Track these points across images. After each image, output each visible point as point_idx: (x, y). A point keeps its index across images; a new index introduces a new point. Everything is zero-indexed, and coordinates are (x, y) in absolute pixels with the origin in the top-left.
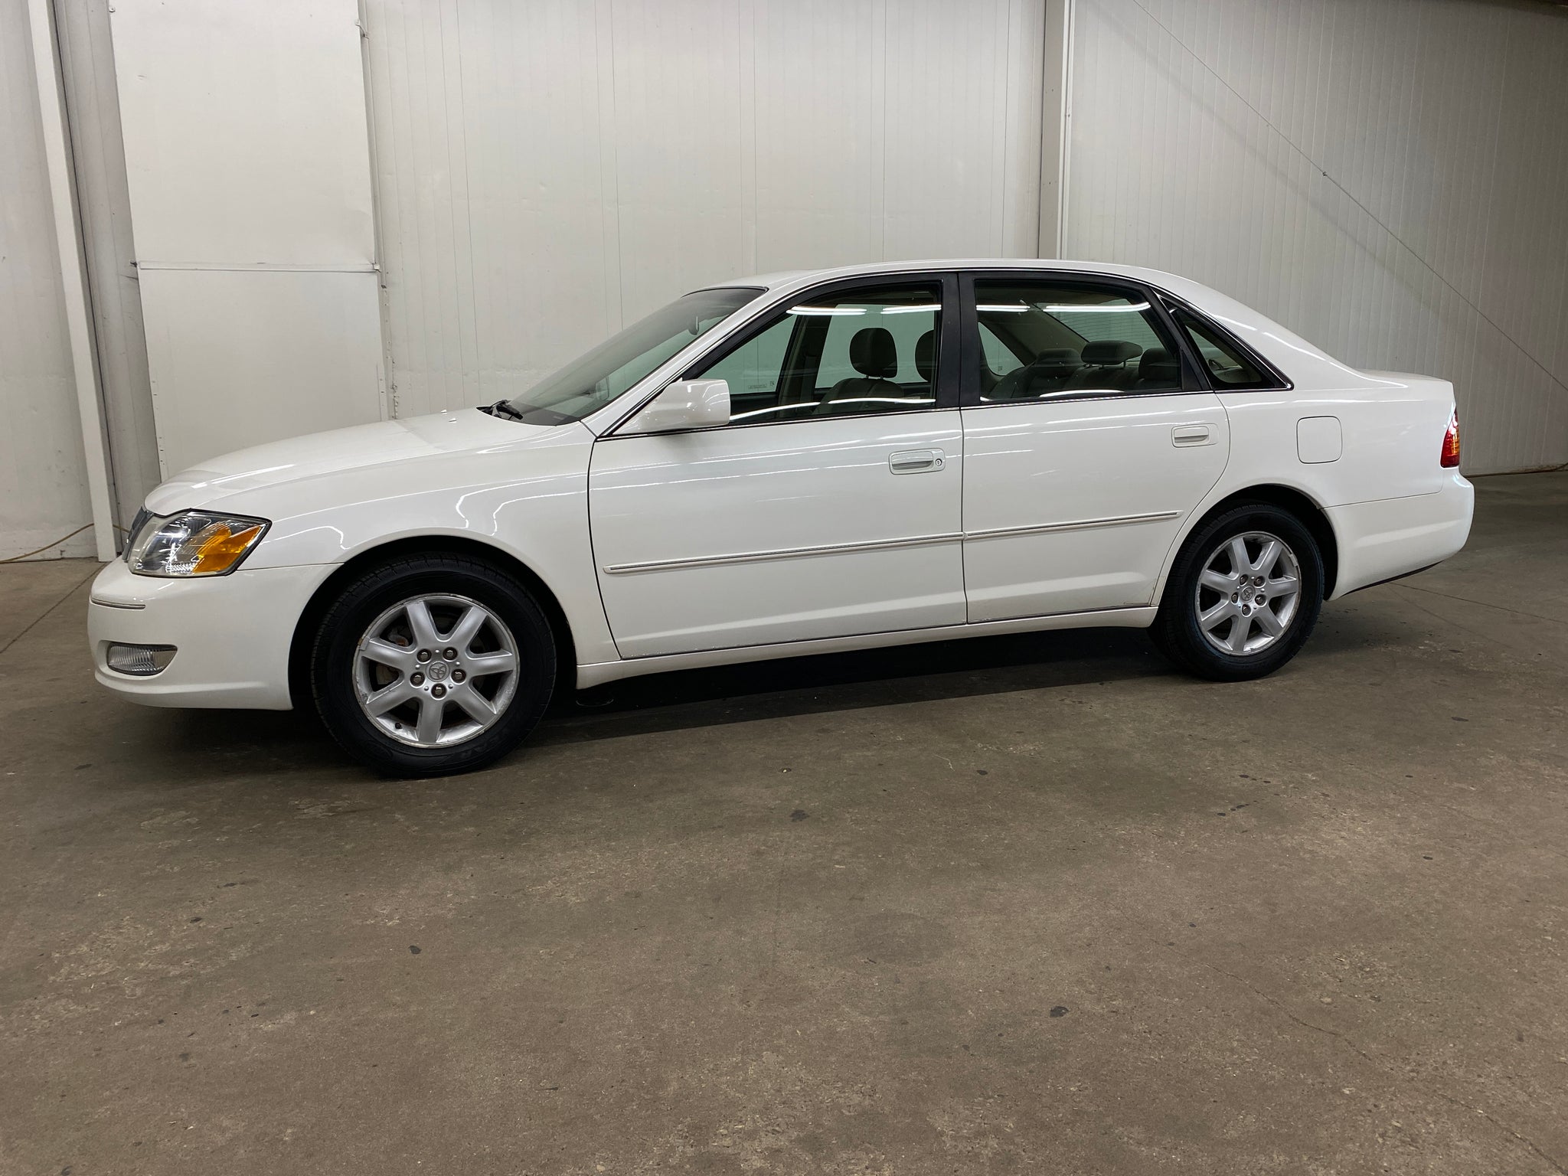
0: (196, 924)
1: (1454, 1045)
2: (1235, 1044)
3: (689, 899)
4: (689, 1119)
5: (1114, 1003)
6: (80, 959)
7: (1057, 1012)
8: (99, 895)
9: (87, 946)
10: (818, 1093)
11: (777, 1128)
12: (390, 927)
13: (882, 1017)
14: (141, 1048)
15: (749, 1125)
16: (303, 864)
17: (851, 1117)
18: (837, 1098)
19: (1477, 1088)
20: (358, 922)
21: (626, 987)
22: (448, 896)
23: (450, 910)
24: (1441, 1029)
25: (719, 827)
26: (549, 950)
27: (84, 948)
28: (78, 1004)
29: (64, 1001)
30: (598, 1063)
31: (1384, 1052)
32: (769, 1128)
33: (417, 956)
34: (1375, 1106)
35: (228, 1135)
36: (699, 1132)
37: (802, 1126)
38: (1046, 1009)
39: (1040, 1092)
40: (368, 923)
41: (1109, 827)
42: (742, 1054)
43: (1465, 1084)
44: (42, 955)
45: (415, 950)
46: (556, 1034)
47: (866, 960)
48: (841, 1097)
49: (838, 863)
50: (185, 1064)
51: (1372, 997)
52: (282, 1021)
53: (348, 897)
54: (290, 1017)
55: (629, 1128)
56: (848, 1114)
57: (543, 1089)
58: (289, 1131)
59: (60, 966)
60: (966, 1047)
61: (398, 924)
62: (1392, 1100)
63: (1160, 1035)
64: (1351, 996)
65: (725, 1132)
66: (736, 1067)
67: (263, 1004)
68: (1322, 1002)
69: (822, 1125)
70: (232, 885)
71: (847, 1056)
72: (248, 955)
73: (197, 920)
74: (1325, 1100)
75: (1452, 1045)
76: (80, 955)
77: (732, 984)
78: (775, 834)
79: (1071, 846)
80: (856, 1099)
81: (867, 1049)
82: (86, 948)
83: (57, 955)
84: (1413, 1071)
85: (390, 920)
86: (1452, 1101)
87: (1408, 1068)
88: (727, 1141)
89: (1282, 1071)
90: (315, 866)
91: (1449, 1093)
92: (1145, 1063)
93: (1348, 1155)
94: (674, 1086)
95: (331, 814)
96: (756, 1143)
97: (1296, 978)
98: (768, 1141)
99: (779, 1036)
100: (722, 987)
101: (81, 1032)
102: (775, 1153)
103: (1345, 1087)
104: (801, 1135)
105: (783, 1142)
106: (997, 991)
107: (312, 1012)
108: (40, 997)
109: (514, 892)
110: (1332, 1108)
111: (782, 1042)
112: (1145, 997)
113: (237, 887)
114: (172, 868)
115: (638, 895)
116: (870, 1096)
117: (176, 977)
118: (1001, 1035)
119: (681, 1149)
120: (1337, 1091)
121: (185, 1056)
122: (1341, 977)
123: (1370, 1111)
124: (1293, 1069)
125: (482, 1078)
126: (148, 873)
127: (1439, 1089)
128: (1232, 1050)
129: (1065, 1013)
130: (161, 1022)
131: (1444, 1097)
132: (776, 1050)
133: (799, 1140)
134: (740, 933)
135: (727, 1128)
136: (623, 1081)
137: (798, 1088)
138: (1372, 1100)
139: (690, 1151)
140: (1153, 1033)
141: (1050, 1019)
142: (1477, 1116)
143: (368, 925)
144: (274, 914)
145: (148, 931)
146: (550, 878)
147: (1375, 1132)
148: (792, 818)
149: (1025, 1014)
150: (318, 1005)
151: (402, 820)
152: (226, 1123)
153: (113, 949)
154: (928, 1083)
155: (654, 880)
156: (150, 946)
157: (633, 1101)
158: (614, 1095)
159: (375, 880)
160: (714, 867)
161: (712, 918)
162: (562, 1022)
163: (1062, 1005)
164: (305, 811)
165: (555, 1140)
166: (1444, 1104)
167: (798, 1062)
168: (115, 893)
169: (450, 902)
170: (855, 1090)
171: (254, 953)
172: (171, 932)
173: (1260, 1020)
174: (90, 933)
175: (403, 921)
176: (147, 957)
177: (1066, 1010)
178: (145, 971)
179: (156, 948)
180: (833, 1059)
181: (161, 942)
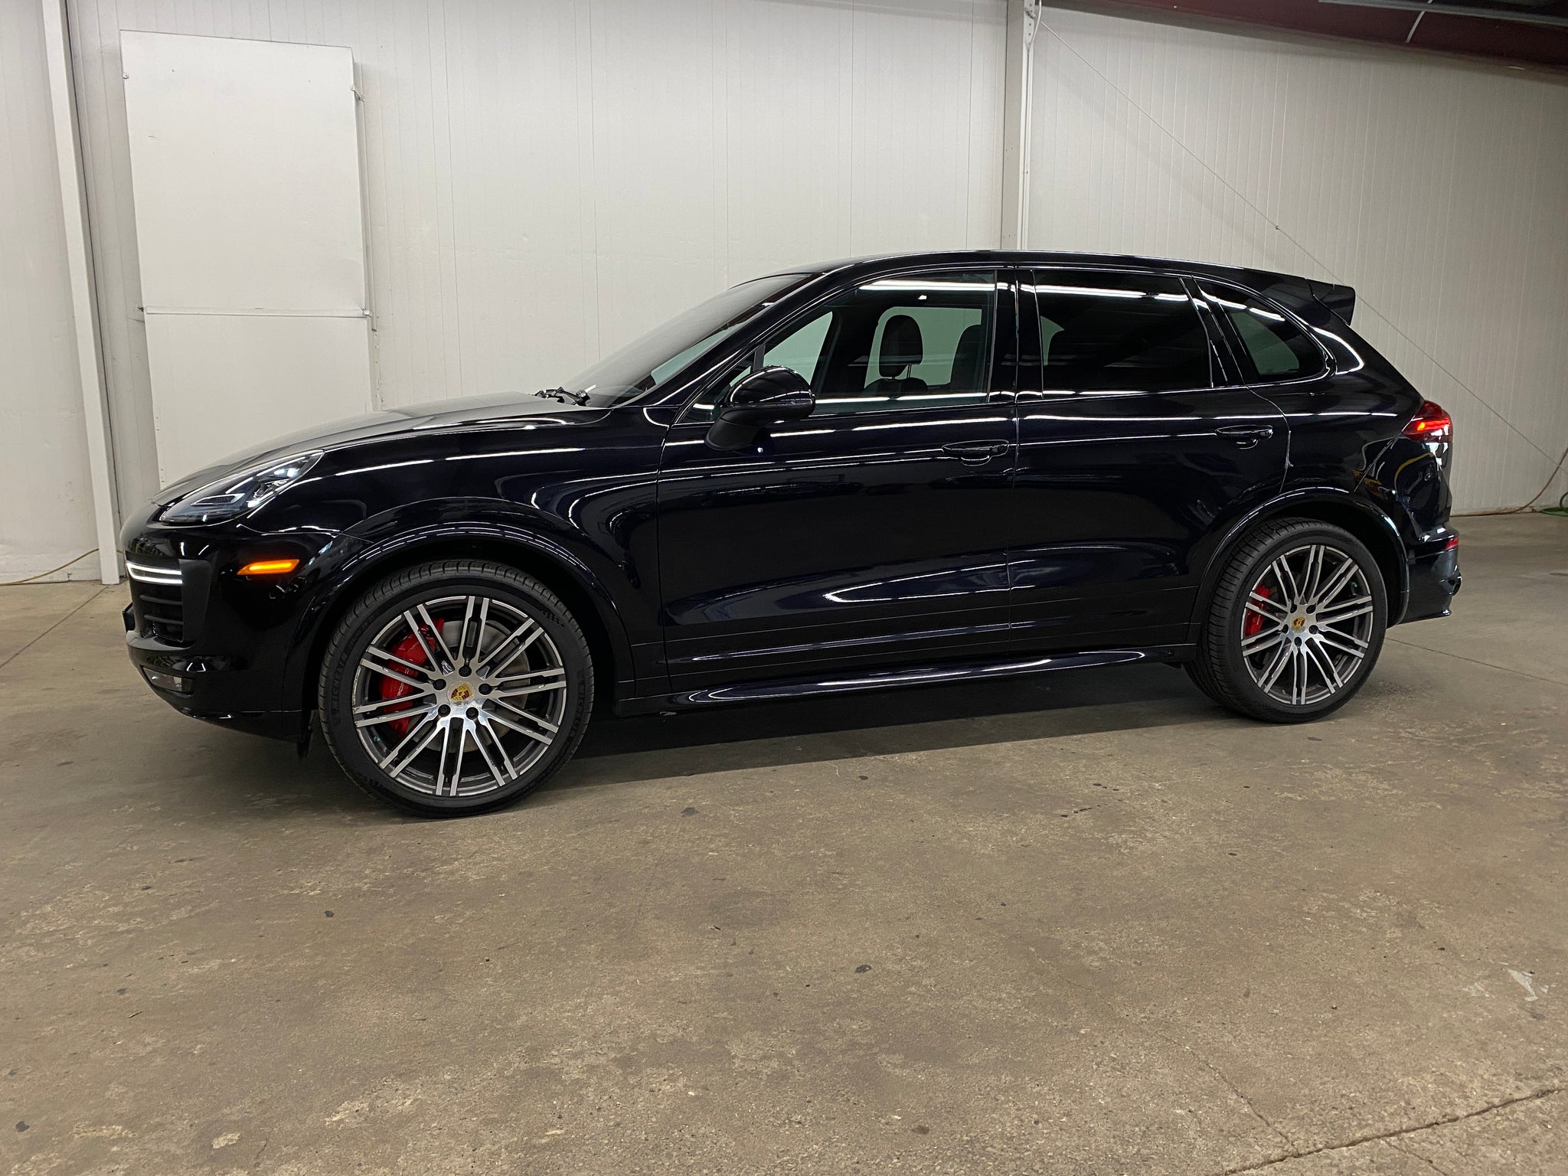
0: (146, 891)
2: (1004, 995)
3: (574, 878)
4: (529, 1044)
5: (912, 963)
6: (44, 916)
7: (862, 969)
8: (66, 868)
9: (51, 907)
10: (641, 1026)
11: (600, 1052)
12: (312, 896)
13: (712, 971)
14: (86, 985)
15: (578, 1048)
16: (246, 845)
17: (663, 1044)
18: (656, 1030)
19: (1192, 1030)
20: (286, 892)
22: (366, 872)
23: (366, 884)
24: (1182, 987)
25: (616, 821)
26: (443, 916)
27: (49, 908)
28: (38, 951)
29: (25, 949)
30: (464, 1001)
31: (1126, 1003)
32: (593, 1051)
33: (330, 919)
34: (1102, 1042)
35: (149, 1048)
36: (534, 1053)
37: (621, 1050)
38: (854, 968)
39: (826, 1028)
40: (293, 892)
42: (586, 997)
43: (1184, 1028)
45: (329, 914)
46: (434, 979)
47: (713, 927)
48: (659, 1030)
49: (712, 851)
50: (121, 997)
51: (1135, 963)
52: (207, 967)
53: (280, 872)
54: (213, 964)
55: (478, 1049)
56: (661, 1042)
57: (413, 1020)
58: (199, 1047)
59: (25, 923)
60: (776, 994)
61: (319, 894)
63: (943, 988)
64: (1117, 961)
65: (557, 1053)
66: (578, 1006)
67: (193, 954)
68: (1091, 966)
69: (637, 1050)
70: (182, 861)
72: (187, 916)
73: (148, 888)
74: (1062, 1038)
75: (1186, 999)
76: (45, 914)
77: (592, 944)
78: (663, 827)
80: (672, 1031)
81: (692, 995)
83: (25, 914)
84: (1144, 1017)
85: (313, 891)
86: (1167, 1040)
87: (1142, 1015)
88: (557, 1060)
89: (1036, 1017)
91: (1167, 1034)
92: (925, 1008)
93: (1063, 1077)
94: (522, 1020)
95: (278, 805)
96: (579, 1061)
97: (1077, 946)
98: (591, 1060)
99: (621, 984)
100: (583, 946)
101: (38, 972)
102: (592, 1069)
103: (1082, 1028)
104: (618, 1056)
105: (603, 1060)
106: (817, 952)
107: (233, 960)
108: (7, 945)
109: (423, 871)
110: (1065, 1044)
111: (623, 988)
112: (940, 960)
113: (185, 863)
114: (132, 848)
116: (684, 1029)
117: (123, 932)
118: (808, 985)
119: (516, 1065)
120: (1074, 1031)
121: (122, 991)
122: (1115, 946)
123: (1095, 1046)
124: (1046, 1014)
125: (365, 1012)
126: (111, 851)
127: (1160, 1030)
128: (1000, 1000)
129: (868, 970)
130: (105, 965)
131: (1161, 1036)
132: (616, 994)
133: (615, 1060)
134: (607, 904)
135: (558, 1050)
136: (482, 1015)
137: (626, 1022)
138: (1100, 1038)
139: (523, 1066)
140: (939, 987)
141: (854, 975)
142: (1184, 1051)
143: (292, 894)
144: (214, 884)
145: (104, 897)
147: (1093, 1061)
148: (682, 814)
149: (834, 970)
150: (239, 955)
152: (148, 1040)
153: (72, 910)
154: (735, 1020)
155: (547, 863)
156: (105, 908)
157: (486, 1029)
158: (471, 1025)
159: (306, 859)
162: (441, 971)
163: (868, 964)
164: (255, 803)
165: (414, 1057)
166: (1160, 1042)
167: (632, 1003)
168: (80, 866)
169: (366, 877)
170: (673, 1024)
171: (193, 914)
172: (124, 897)
173: (1032, 978)
174: (55, 897)
175: (323, 892)
176: (101, 917)
177: (870, 968)
178: (97, 927)
179: (109, 909)
180: (661, 1001)
181: (115, 905)
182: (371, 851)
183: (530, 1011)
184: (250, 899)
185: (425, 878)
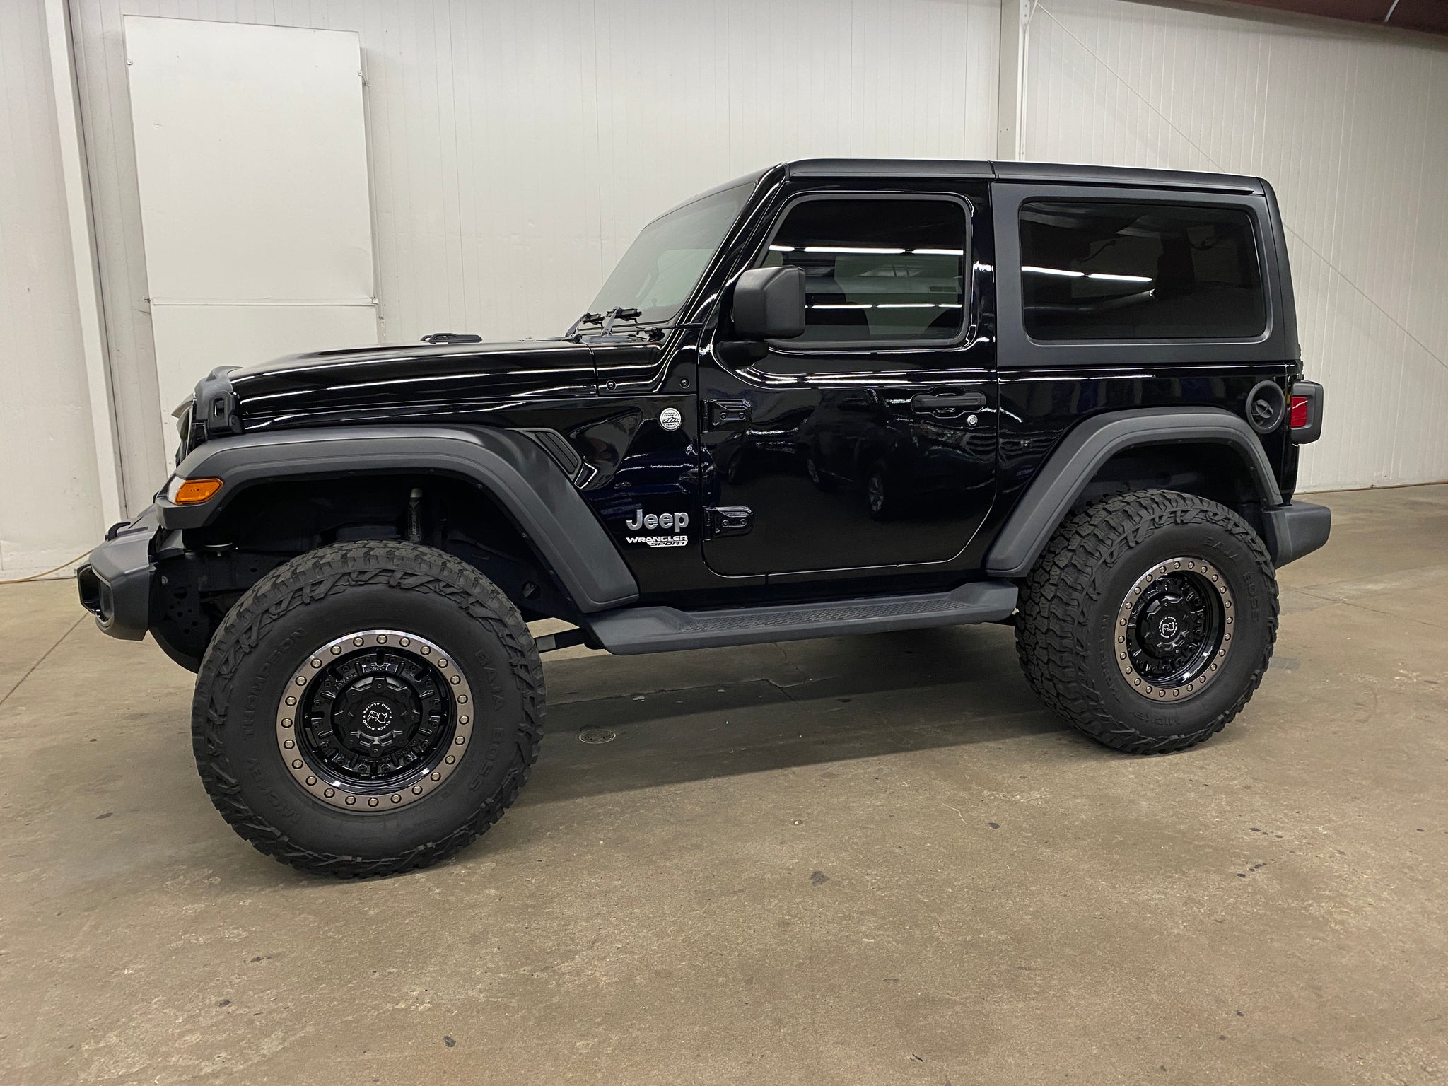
0: (224, 1008)
3: (720, 980)
6: (110, 1050)
8: (126, 972)
9: (116, 1036)
12: (421, 1013)
16: (329, 934)
20: (389, 1007)
22: (477, 974)
23: (481, 991)
25: (740, 891)
27: (113, 1038)
33: (452, 1049)
40: (399, 1007)
41: (1131, 890)
44: (72, 1047)
45: (450, 1042)
49: (866, 936)
53: (377, 975)
59: (89, 1062)
61: (429, 1009)
70: (258, 959)
72: (280, 1047)
73: (226, 1003)
76: (110, 1047)
78: (797, 900)
79: (1097, 914)
82: (115, 1038)
83: (87, 1047)
85: (421, 1004)
90: (340, 936)
109: (543, 971)
113: (264, 963)
114: (197, 939)
115: (669, 975)
117: (207, 1075)
126: (174, 945)
134: (778, 1022)
143: (399, 1010)
144: (303, 996)
145: (177, 1018)
146: (577, 952)
148: (812, 881)
151: (423, 880)
153: (142, 1040)
155: (682, 957)
156: (180, 1036)
159: (402, 953)
160: (740, 940)
161: (747, 1004)
168: (142, 970)
169: (479, 981)
171: (286, 1044)
172: (201, 1019)
174: (119, 1021)
175: (433, 1005)
176: (179, 1051)
178: (175, 1066)
179: (187, 1038)
181: (191, 1031)
184: (350, 1018)
185: (547, 982)
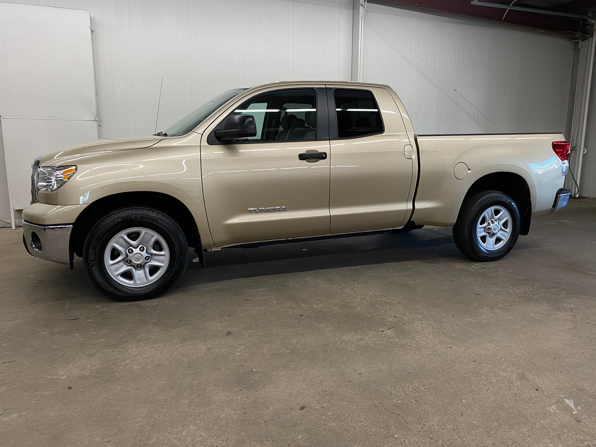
1: (439, 418)
2: (362, 419)
5: (324, 404)
7: (302, 408)
12: (62, 379)
13: (238, 411)
16: (35, 354)
18: (213, 442)
19: (442, 434)
20: (50, 377)
21: (146, 401)
23: (87, 372)
24: (435, 412)
25: (197, 338)
26: (120, 387)
30: (128, 431)
31: (413, 421)
33: (70, 390)
34: (404, 441)
38: (299, 407)
39: (287, 439)
40: (54, 377)
41: (341, 336)
42: (183, 426)
43: (438, 432)
45: (70, 388)
46: (115, 420)
47: (238, 389)
48: (215, 442)
49: (238, 352)
51: (415, 401)
52: (12, 417)
53: (49, 368)
54: (15, 416)
57: (104, 442)
61: (66, 378)
62: (411, 439)
63: (337, 416)
64: (408, 400)
66: (179, 431)
67: (6, 410)
68: (398, 403)
70: (5, 363)
71: (221, 426)
72: (5, 391)
74: (388, 439)
75: (438, 418)
77: (186, 399)
78: (218, 341)
79: (325, 344)
81: (229, 424)
84: (421, 428)
85: (63, 376)
86: (431, 439)
87: (420, 427)
89: (376, 429)
90: (39, 355)
91: (431, 436)
92: (328, 427)
94: (154, 440)
95: (50, 335)
97: (391, 394)
99: (198, 419)
100: (182, 400)
103: (395, 434)
106: (283, 401)
107: (24, 413)
109: (113, 365)
110: (389, 442)
111: (199, 421)
112: (336, 402)
113: (7, 364)
116: (225, 441)
118: (279, 417)
120: (392, 436)
122: (407, 393)
123: (402, 443)
124: (380, 428)
125: (82, 438)
127: (428, 434)
128: (360, 421)
129: (305, 409)
131: (429, 437)
132: (195, 425)
134: (194, 379)
136: (136, 438)
137: (200, 439)
138: (404, 439)
140: (334, 415)
141: (299, 411)
142: (438, 444)
143: (54, 378)
144: (19, 375)
146: (128, 359)
148: (226, 335)
149: (290, 409)
150: (27, 411)
151: (77, 336)
154: (248, 436)
155: (167, 360)
159: (61, 360)
160: (191, 354)
161: (185, 374)
162: (118, 415)
163: (304, 405)
164: (40, 334)
166: (429, 440)
167: (203, 429)
169: (88, 368)
170: (221, 439)
173: (373, 410)
175: (68, 377)
177: (306, 407)
180: (216, 428)
182: (91, 355)
183: (157, 435)
185: (114, 368)
